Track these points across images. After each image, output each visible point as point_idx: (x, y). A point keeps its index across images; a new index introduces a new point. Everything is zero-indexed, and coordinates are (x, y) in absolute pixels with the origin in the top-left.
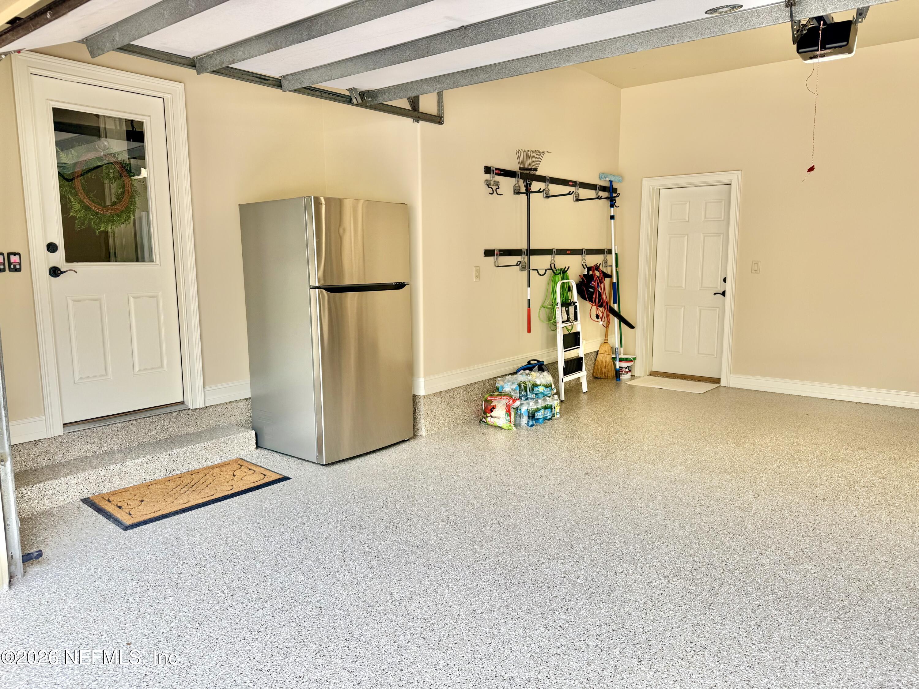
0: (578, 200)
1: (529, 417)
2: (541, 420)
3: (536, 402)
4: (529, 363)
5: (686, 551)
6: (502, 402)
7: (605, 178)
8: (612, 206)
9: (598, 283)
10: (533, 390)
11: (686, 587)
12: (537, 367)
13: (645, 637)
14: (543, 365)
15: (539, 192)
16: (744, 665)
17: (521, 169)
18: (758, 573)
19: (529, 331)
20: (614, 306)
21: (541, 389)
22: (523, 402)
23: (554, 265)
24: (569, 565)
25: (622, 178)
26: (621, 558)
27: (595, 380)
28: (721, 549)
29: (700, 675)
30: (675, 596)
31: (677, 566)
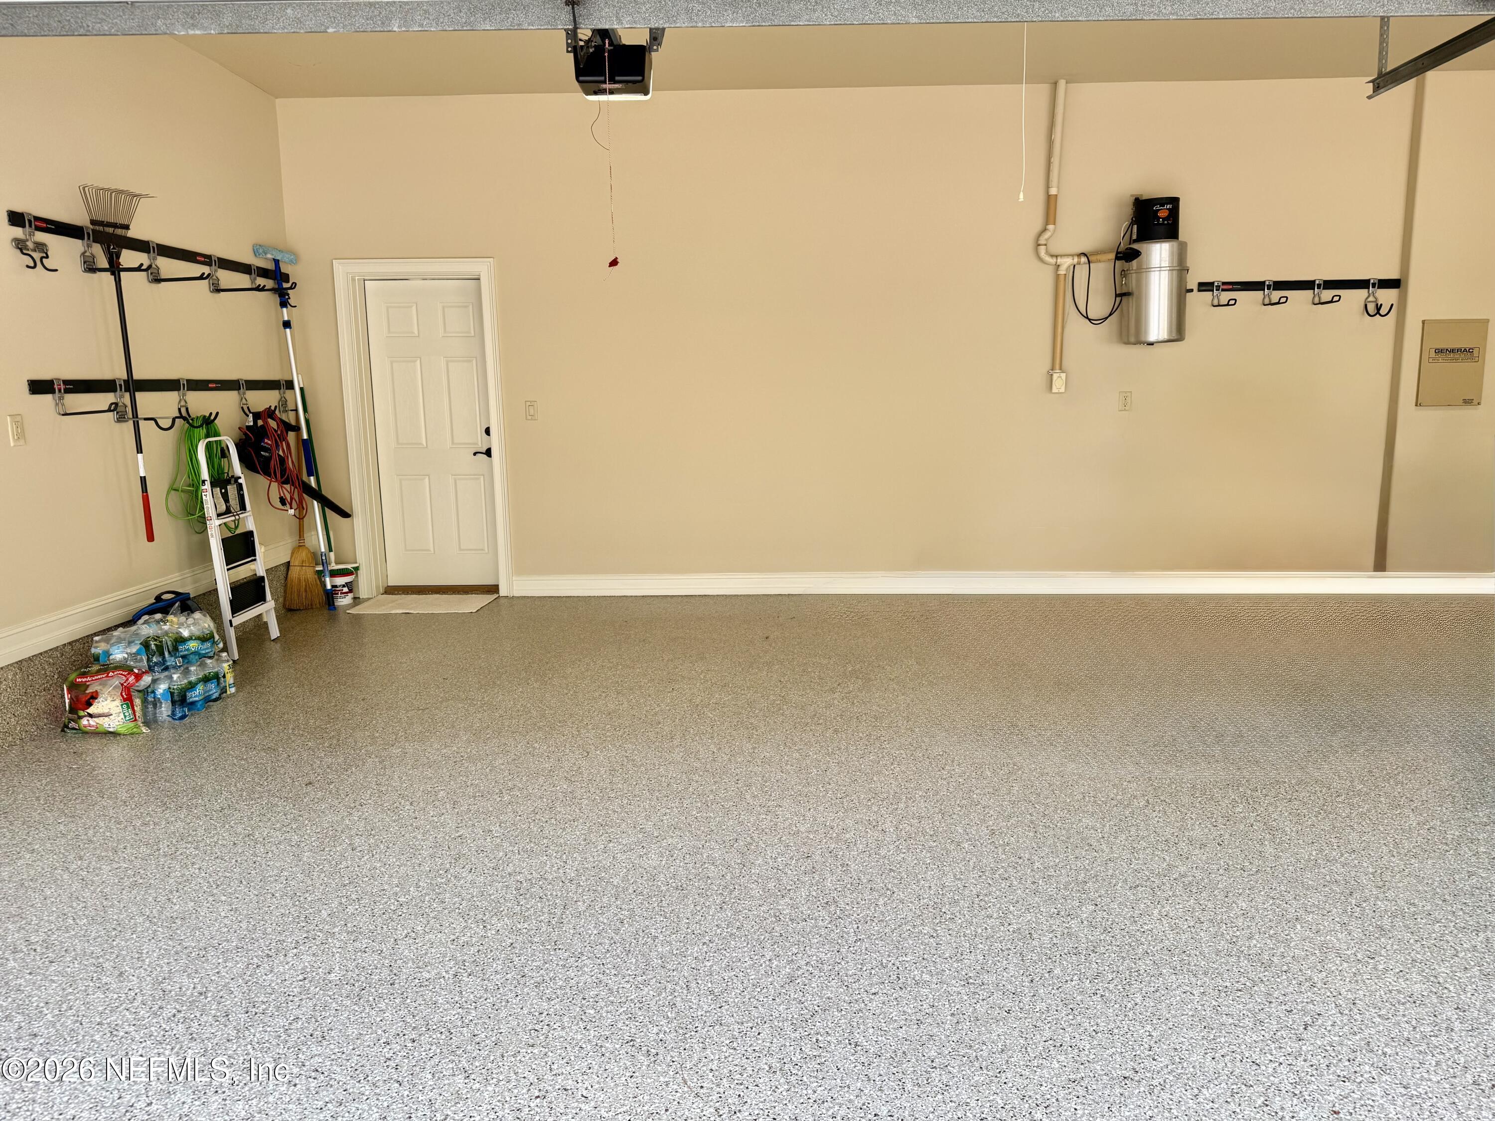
0: (218, 290)
1: (173, 703)
2: (199, 705)
3: (186, 672)
4: (158, 598)
5: (501, 868)
6: (110, 682)
7: (266, 254)
8: (284, 304)
9: (276, 440)
10: (176, 649)
11: (514, 928)
12: (177, 605)
13: (467, 1032)
14: (189, 599)
15: (139, 269)
16: (622, 1019)
17: (93, 222)
18: (611, 871)
19: (151, 537)
20: (310, 480)
21: (193, 645)
22: (157, 675)
23: (187, 409)
24: (309, 955)
25: (295, 259)
26: (400, 913)
27: (289, 614)
28: (553, 850)
29: (565, 1060)
30: (499, 947)
31: (492, 897)
